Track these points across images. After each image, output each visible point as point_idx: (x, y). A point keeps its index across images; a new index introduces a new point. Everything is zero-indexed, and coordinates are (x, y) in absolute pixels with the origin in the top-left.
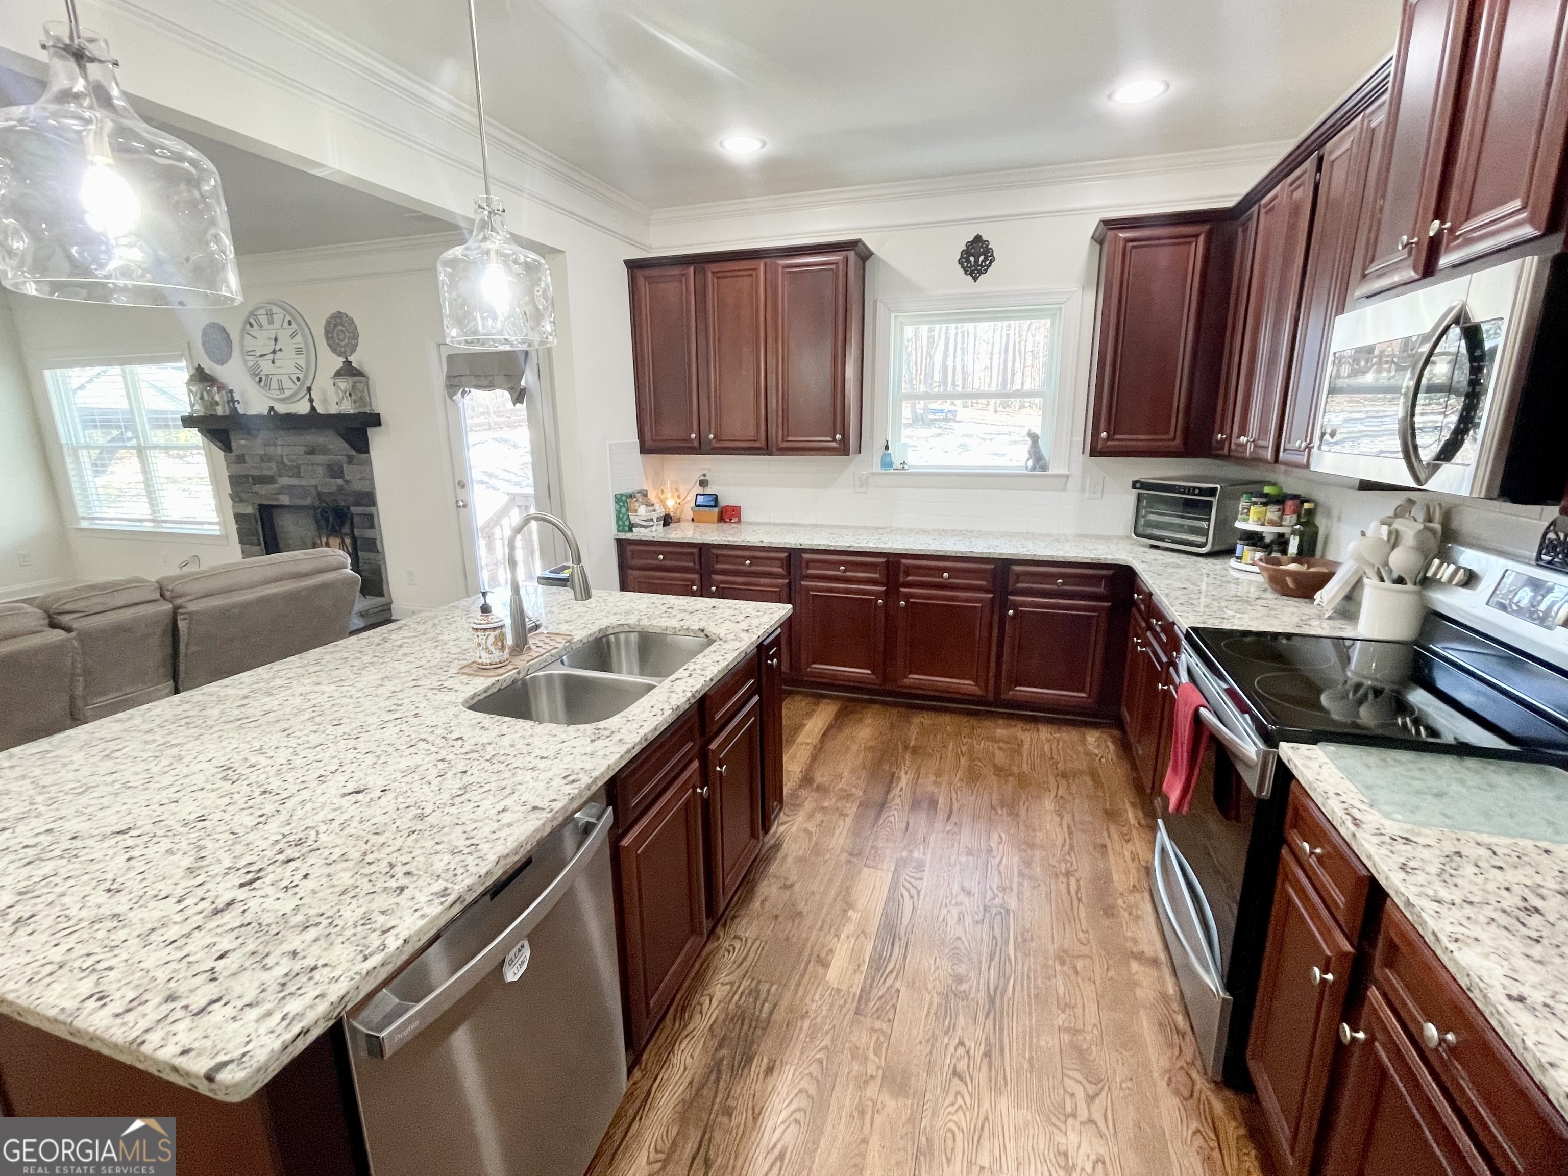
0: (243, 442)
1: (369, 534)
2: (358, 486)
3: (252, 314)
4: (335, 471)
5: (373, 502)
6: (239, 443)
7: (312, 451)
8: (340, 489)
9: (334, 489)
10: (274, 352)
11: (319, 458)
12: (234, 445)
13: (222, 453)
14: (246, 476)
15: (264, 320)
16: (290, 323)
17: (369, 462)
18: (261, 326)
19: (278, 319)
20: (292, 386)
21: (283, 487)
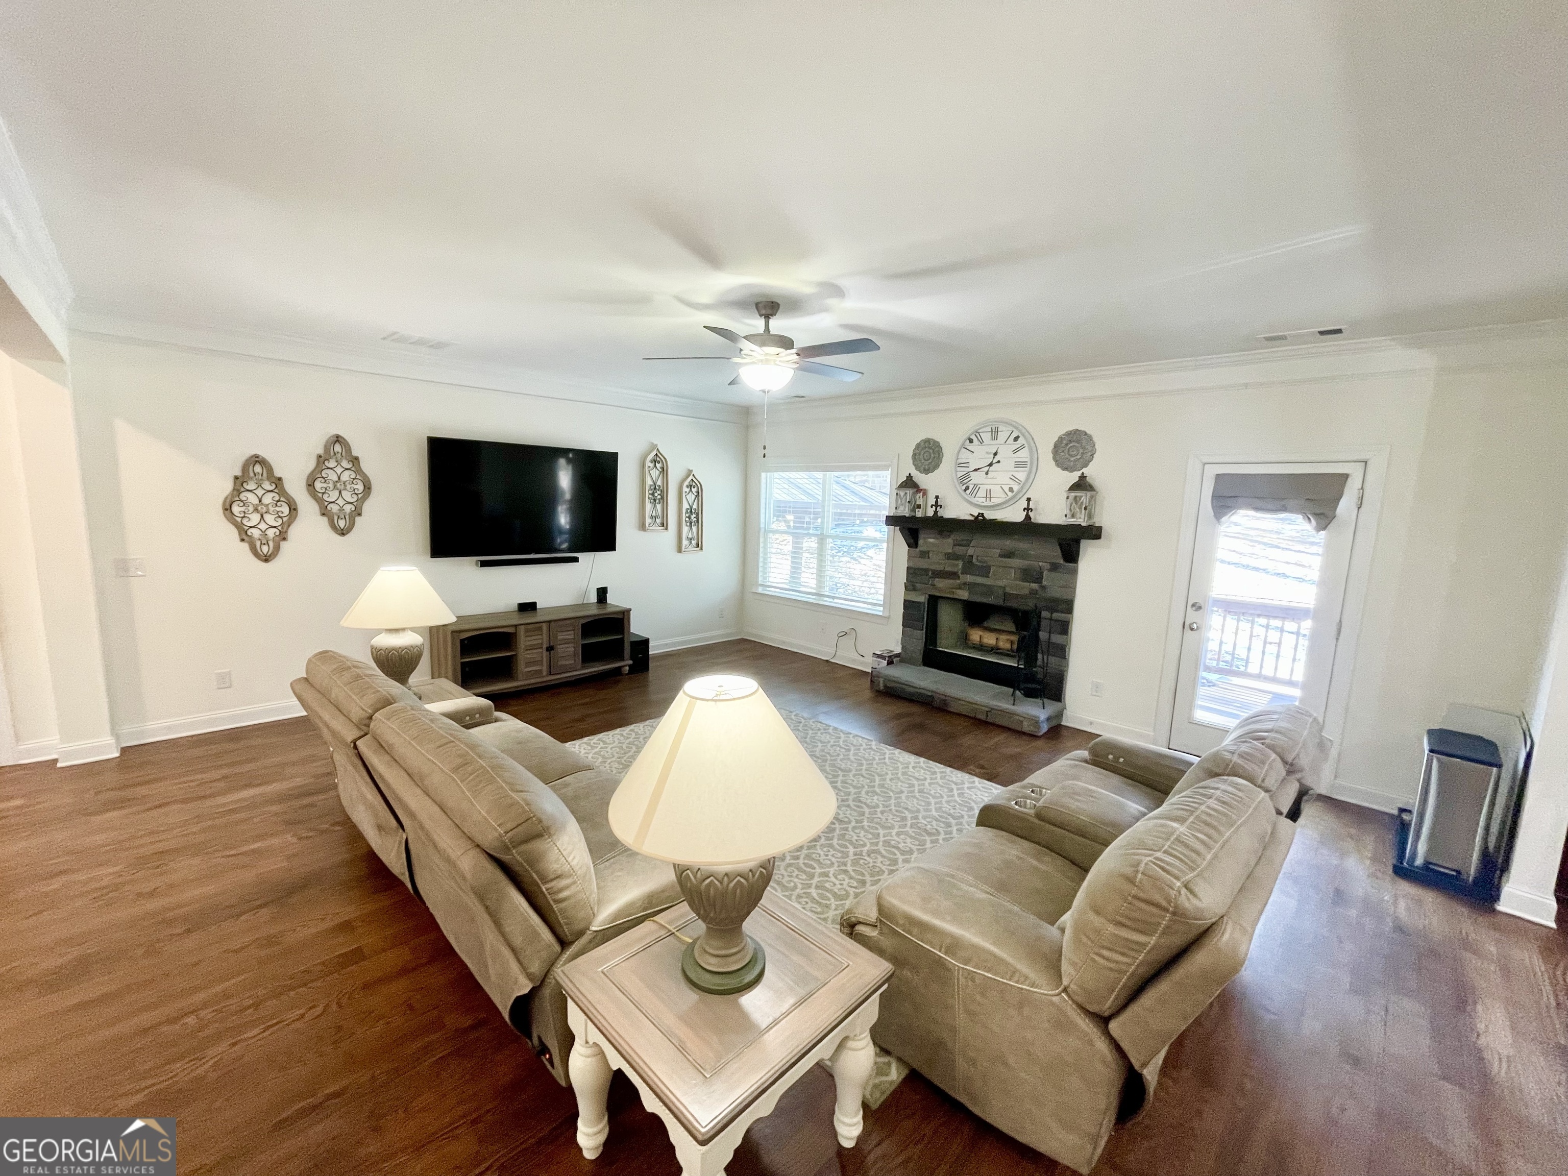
0: (931, 540)
1: (1057, 639)
2: (1055, 592)
3: (977, 433)
4: (1030, 575)
5: (1070, 610)
6: (928, 540)
7: (1009, 555)
8: (1033, 592)
9: (1027, 592)
10: (991, 465)
11: (1016, 562)
12: (921, 542)
13: (907, 548)
14: (926, 570)
15: (986, 437)
16: (1016, 439)
17: (1075, 572)
18: (982, 442)
19: (1002, 436)
20: (1004, 496)
21: (965, 584)
